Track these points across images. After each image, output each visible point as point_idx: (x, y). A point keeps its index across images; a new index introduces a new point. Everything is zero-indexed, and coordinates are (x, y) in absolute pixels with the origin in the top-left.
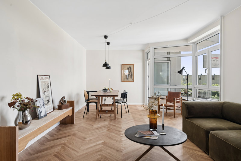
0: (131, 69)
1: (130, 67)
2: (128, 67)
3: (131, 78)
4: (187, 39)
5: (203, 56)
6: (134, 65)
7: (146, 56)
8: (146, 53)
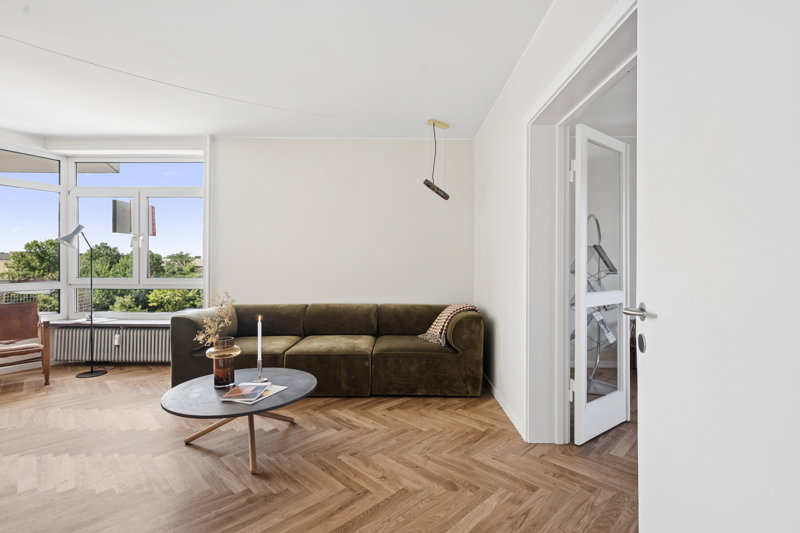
4: (44, 139)
5: (115, 202)
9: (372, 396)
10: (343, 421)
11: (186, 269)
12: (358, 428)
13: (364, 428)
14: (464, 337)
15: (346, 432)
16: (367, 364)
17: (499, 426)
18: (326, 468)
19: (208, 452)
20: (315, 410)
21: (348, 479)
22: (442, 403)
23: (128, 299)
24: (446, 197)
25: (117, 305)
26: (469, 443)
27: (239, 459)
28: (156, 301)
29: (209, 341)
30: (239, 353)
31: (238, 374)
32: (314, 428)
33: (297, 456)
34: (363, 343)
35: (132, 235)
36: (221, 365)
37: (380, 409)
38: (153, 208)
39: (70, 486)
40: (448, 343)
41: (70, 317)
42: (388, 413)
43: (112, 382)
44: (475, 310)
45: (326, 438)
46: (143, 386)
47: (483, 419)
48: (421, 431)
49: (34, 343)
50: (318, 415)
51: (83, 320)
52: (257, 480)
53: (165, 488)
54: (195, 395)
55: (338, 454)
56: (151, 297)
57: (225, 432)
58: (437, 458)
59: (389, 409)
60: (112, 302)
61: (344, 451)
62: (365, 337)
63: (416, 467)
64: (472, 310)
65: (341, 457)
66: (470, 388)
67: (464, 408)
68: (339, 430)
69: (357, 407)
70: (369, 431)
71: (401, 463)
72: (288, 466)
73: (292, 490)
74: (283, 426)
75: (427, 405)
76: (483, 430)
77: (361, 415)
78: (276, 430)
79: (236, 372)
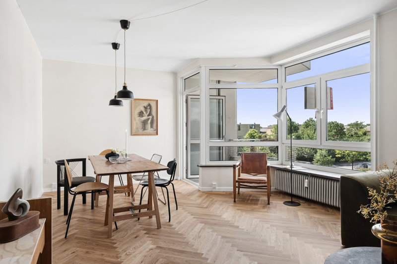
0: (151, 108)
1: (149, 105)
2: (146, 104)
3: (152, 126)
4: (270, 58)
5: (306, 88)
6: (157, 100)
7: (180, 84)
8: (182, 78)
11: (360, 133)
28: (341, 154)
35: (316, 110)
38: (331, 89)
41: (283, 164)
46: (321, 225)
49: (263, 177)
51: (288, 167)
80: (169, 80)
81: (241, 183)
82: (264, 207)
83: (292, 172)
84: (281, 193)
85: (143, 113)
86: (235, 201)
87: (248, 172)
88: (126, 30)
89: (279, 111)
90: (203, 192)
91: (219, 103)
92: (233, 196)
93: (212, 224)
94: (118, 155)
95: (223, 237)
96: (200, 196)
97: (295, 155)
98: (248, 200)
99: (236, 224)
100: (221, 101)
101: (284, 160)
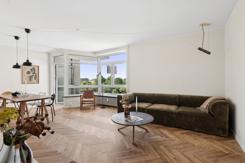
0: (34, 70)
3: (35, 79)
5: (108, 66)
6: (39, 66)
7: (52, 59)
8: (53, 56)
9: (175, 127)
10: (164, 134)
12: (168, 137)
13: (171, 138)
14: (218, 111)
15: (164, 138)
16: (173, 116)
17: (237, 153)
18: (155, 149)
19: (123, 134)
20: (155, 128)
21: (162, 155)
22: (207, 136)
23: (115, 90)
24: (209, 53)
25: (113, 91)
26: (217, 156)
27: (130, 138)
29: (123, 103)
30: (131, 107)
31: (131, 113)
32: (153, 134)
33: (146, 142)
34: (173, 108)
35: (111, 74)
36: (126, 110)
37: (178, 133)
38: (116, 67)
39: (93, 134)
40: (209, 112)
41: (100, 94)
42: (181, 135)
43: (106, 110)
44: (224, 99)
45: (157, 138)
47: (227, 147)
48: (194, 145)
49: (92, 99)
50: (156, 130)
51: (102, 95)
52: (134, 146)
53: (111, 141)
54: (120, 117)
55: (160, 145)
56: (120, 90)
57: (128, 129)
58: (200, 158)
59: (182, 133)
60: (112, 91)
61: (162, 145)
62: (174, 106)
63: (189, 159)
64: (223, 99)
65: (160, 146)
66: (221, 133)
67: (218, 140)
68: (162, 136)
69: (170, 130)
70: (173, 140)
71: (183, 155)
72: (143, 144)
73: (143, 152)
74: (144, 131)
75: (199, 135)
76: (227, 153)
77: (171, 133)
78: (142, 132)
79: (130, 112)
80: (46, 57)
81: (83, 103)
82: (93, 110)
83: (103, 96)
84: (99, 105)
85: (30, 72)
86: (81, 110)
87: (86, 98)
88: (28, 34)
89: (98, 74)
90: (66, 108)
91: (72, 69)
92: (80, 108)
93: (73, 118)
94: (20, 94)
95: (78, 121)
96: (65, 110)
97: (104, 91)
98: (86, 109)
99: (83, 117)
100: (73, 68)
101: (100, 92)
